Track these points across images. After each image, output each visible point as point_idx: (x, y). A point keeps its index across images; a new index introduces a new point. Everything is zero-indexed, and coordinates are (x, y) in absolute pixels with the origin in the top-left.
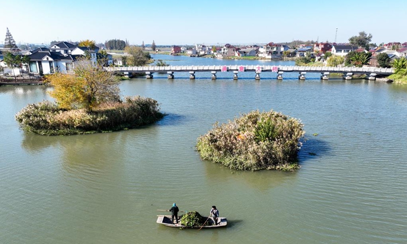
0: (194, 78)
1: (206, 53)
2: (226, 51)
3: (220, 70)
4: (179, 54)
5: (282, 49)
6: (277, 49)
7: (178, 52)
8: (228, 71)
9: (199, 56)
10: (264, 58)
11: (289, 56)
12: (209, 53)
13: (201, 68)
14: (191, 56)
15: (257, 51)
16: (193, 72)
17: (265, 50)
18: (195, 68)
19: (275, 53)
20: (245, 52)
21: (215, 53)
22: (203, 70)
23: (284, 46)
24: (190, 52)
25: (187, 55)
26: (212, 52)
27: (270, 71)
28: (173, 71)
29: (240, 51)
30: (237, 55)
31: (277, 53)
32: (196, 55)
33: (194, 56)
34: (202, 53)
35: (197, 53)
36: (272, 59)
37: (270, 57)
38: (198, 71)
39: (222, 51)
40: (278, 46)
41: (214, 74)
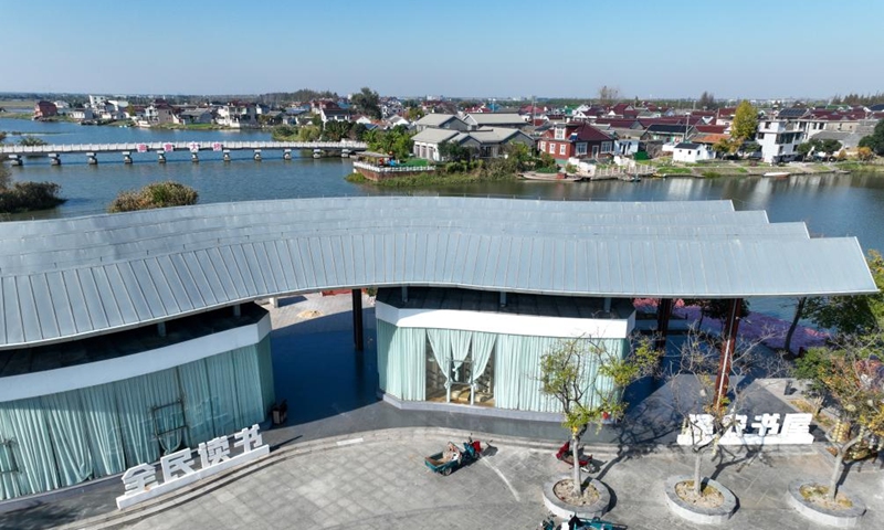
0: (96, 163)
1: (115, 118)
2: (154, 114)
3: (136, 150)
4: (53, 118)
5: (259, 111)
6: (248, 110)
7: (52, 115)
8: (148, 150)
9: (100, 124)
10: (228, 127)
11: (271, 123)
12: (122, 118)
13: (105, 147)
14: (83, 124)
15: (215, 115)
16: (92, 154)
17: (227, 113)
18: (96, 148)
19: (246, 118)
20: (191, 117)
21: (134, 118)
22: (109, 151)
23: (261, 106)
24: (79, 115)
25: (74, 121)
26: (128, 115)
27: (211, 149)
28: (58, 153)
29: (183, 113)
30: (176, 121)
31: (249, 117)
32: (93, 120)
33: (90, 124)
34: (107, 117)
35: (95, 116)
36: (240, 128)
37: (237, 125)
38: (100, 151)
39: (148, 114)
40: (251, 105)
41: (128, 156)
